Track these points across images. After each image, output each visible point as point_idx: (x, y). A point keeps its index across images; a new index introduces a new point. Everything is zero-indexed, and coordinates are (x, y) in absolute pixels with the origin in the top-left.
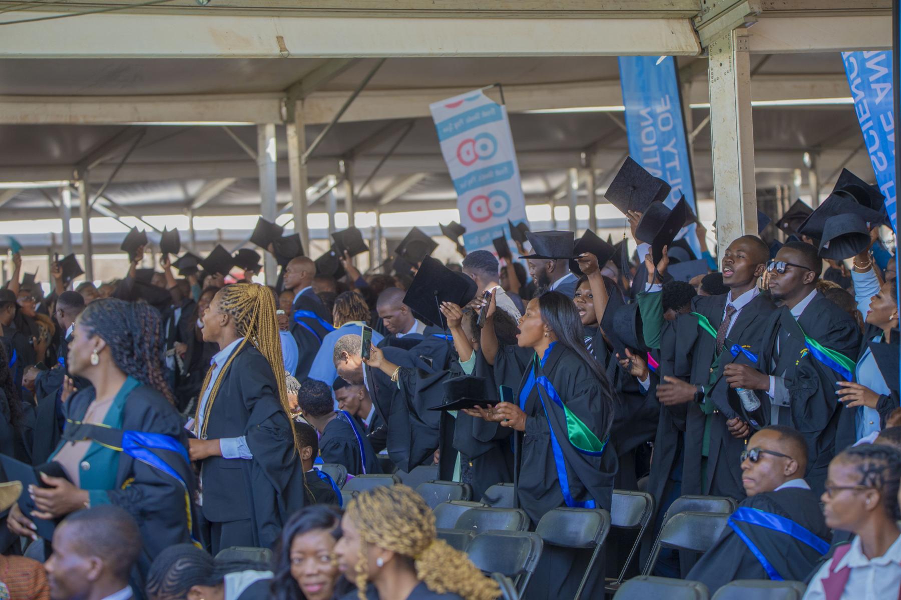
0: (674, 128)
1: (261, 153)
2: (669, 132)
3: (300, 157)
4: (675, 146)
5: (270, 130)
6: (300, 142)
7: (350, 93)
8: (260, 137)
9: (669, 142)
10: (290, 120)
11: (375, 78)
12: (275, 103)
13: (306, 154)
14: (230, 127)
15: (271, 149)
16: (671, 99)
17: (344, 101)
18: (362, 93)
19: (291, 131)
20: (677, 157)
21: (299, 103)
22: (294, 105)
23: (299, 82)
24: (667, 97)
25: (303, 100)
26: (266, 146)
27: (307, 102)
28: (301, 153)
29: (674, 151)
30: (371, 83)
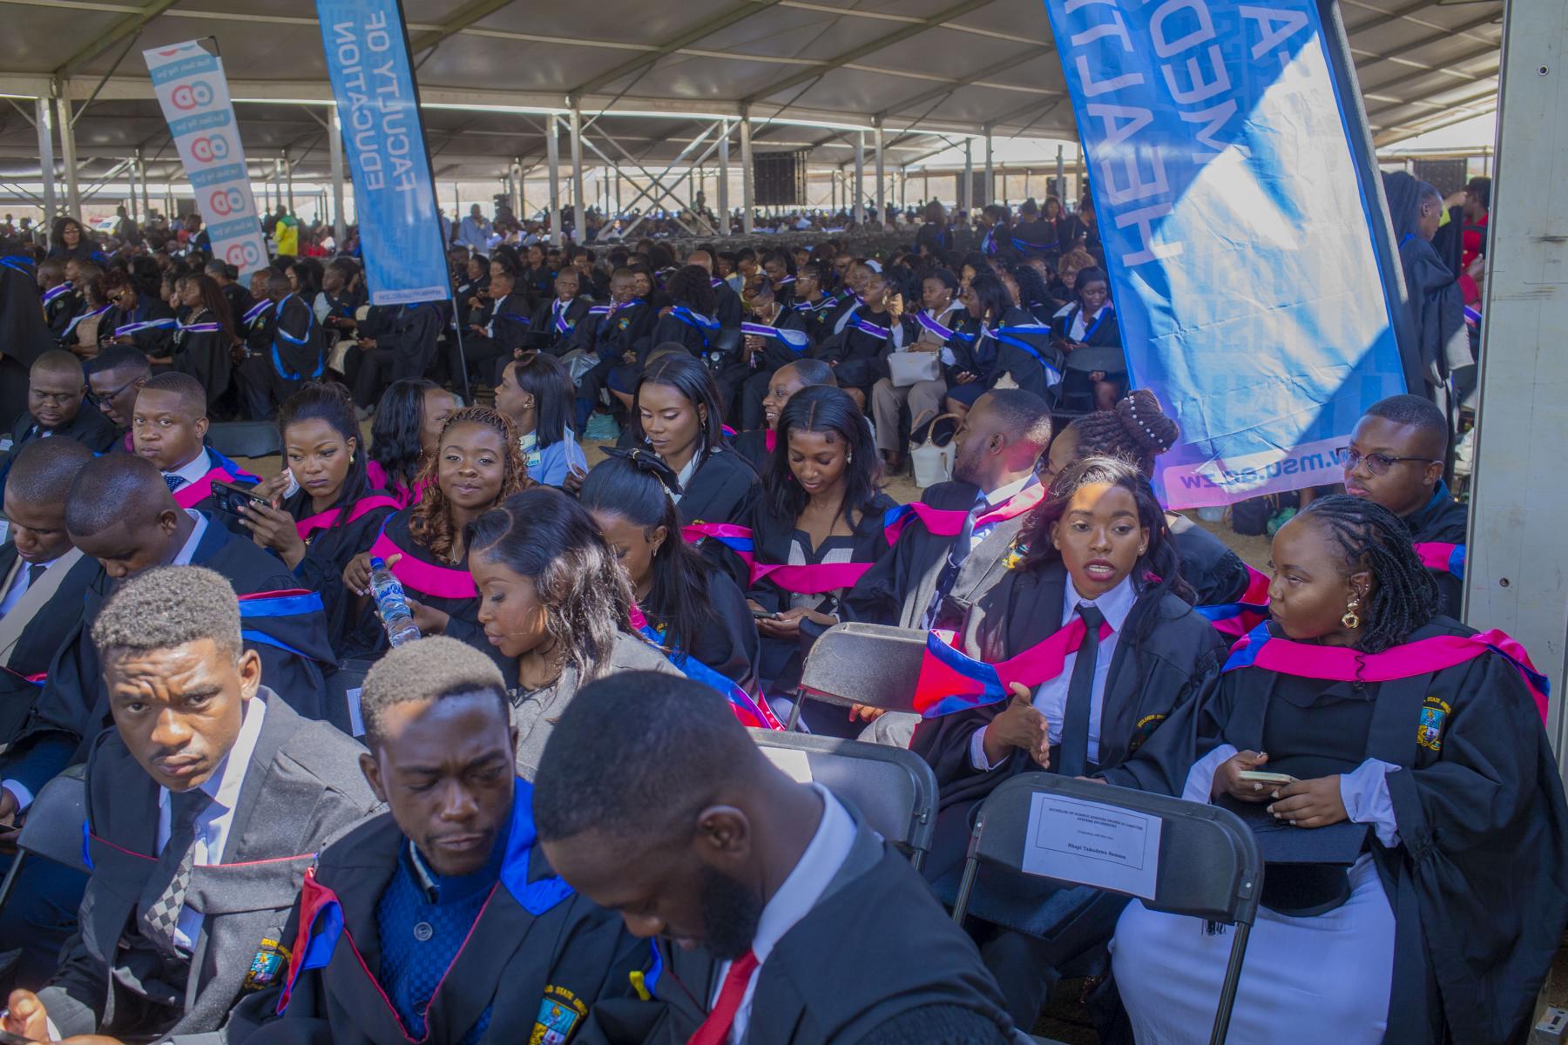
0: (392, 48)
1: (38, 120)
2: (384, 52)
3: (68, 124)
4: (392, 69)
5: (45, 103)
6: (67, 112)
7: (102, 78)
8: (37, 109)
9: (384, 64)
10: (60, 95)
11: (121, 65)
12: (47, 82)
13: (73, 122)
14: (12, 99)
15: (46, 118)
16: (387, 16)
17: (99, 82)
18: (111, 78)
19: (60, 103)
20: (395, 82)
21: (65, 82)
22: (62, 83)
23: (65, 66)
24: (382, 13)
25: (68, 80)
26: (42, 116)
27: (72, 82)
28: (68, 121)
29: (393, 75)
30: (118, 69)
